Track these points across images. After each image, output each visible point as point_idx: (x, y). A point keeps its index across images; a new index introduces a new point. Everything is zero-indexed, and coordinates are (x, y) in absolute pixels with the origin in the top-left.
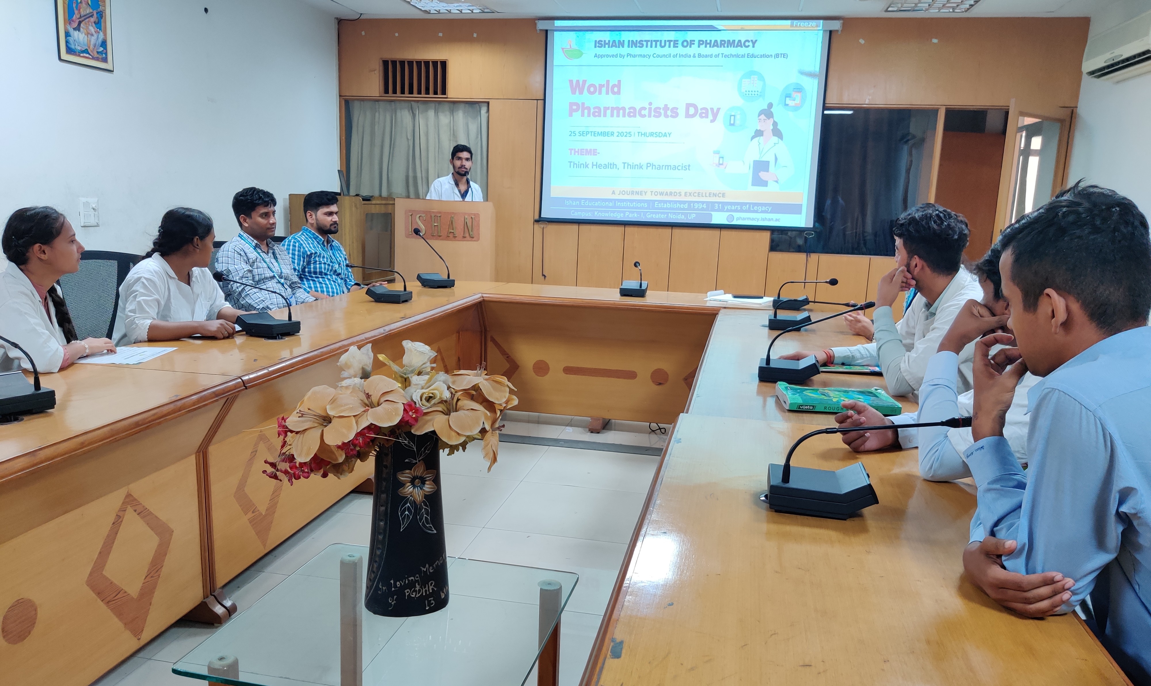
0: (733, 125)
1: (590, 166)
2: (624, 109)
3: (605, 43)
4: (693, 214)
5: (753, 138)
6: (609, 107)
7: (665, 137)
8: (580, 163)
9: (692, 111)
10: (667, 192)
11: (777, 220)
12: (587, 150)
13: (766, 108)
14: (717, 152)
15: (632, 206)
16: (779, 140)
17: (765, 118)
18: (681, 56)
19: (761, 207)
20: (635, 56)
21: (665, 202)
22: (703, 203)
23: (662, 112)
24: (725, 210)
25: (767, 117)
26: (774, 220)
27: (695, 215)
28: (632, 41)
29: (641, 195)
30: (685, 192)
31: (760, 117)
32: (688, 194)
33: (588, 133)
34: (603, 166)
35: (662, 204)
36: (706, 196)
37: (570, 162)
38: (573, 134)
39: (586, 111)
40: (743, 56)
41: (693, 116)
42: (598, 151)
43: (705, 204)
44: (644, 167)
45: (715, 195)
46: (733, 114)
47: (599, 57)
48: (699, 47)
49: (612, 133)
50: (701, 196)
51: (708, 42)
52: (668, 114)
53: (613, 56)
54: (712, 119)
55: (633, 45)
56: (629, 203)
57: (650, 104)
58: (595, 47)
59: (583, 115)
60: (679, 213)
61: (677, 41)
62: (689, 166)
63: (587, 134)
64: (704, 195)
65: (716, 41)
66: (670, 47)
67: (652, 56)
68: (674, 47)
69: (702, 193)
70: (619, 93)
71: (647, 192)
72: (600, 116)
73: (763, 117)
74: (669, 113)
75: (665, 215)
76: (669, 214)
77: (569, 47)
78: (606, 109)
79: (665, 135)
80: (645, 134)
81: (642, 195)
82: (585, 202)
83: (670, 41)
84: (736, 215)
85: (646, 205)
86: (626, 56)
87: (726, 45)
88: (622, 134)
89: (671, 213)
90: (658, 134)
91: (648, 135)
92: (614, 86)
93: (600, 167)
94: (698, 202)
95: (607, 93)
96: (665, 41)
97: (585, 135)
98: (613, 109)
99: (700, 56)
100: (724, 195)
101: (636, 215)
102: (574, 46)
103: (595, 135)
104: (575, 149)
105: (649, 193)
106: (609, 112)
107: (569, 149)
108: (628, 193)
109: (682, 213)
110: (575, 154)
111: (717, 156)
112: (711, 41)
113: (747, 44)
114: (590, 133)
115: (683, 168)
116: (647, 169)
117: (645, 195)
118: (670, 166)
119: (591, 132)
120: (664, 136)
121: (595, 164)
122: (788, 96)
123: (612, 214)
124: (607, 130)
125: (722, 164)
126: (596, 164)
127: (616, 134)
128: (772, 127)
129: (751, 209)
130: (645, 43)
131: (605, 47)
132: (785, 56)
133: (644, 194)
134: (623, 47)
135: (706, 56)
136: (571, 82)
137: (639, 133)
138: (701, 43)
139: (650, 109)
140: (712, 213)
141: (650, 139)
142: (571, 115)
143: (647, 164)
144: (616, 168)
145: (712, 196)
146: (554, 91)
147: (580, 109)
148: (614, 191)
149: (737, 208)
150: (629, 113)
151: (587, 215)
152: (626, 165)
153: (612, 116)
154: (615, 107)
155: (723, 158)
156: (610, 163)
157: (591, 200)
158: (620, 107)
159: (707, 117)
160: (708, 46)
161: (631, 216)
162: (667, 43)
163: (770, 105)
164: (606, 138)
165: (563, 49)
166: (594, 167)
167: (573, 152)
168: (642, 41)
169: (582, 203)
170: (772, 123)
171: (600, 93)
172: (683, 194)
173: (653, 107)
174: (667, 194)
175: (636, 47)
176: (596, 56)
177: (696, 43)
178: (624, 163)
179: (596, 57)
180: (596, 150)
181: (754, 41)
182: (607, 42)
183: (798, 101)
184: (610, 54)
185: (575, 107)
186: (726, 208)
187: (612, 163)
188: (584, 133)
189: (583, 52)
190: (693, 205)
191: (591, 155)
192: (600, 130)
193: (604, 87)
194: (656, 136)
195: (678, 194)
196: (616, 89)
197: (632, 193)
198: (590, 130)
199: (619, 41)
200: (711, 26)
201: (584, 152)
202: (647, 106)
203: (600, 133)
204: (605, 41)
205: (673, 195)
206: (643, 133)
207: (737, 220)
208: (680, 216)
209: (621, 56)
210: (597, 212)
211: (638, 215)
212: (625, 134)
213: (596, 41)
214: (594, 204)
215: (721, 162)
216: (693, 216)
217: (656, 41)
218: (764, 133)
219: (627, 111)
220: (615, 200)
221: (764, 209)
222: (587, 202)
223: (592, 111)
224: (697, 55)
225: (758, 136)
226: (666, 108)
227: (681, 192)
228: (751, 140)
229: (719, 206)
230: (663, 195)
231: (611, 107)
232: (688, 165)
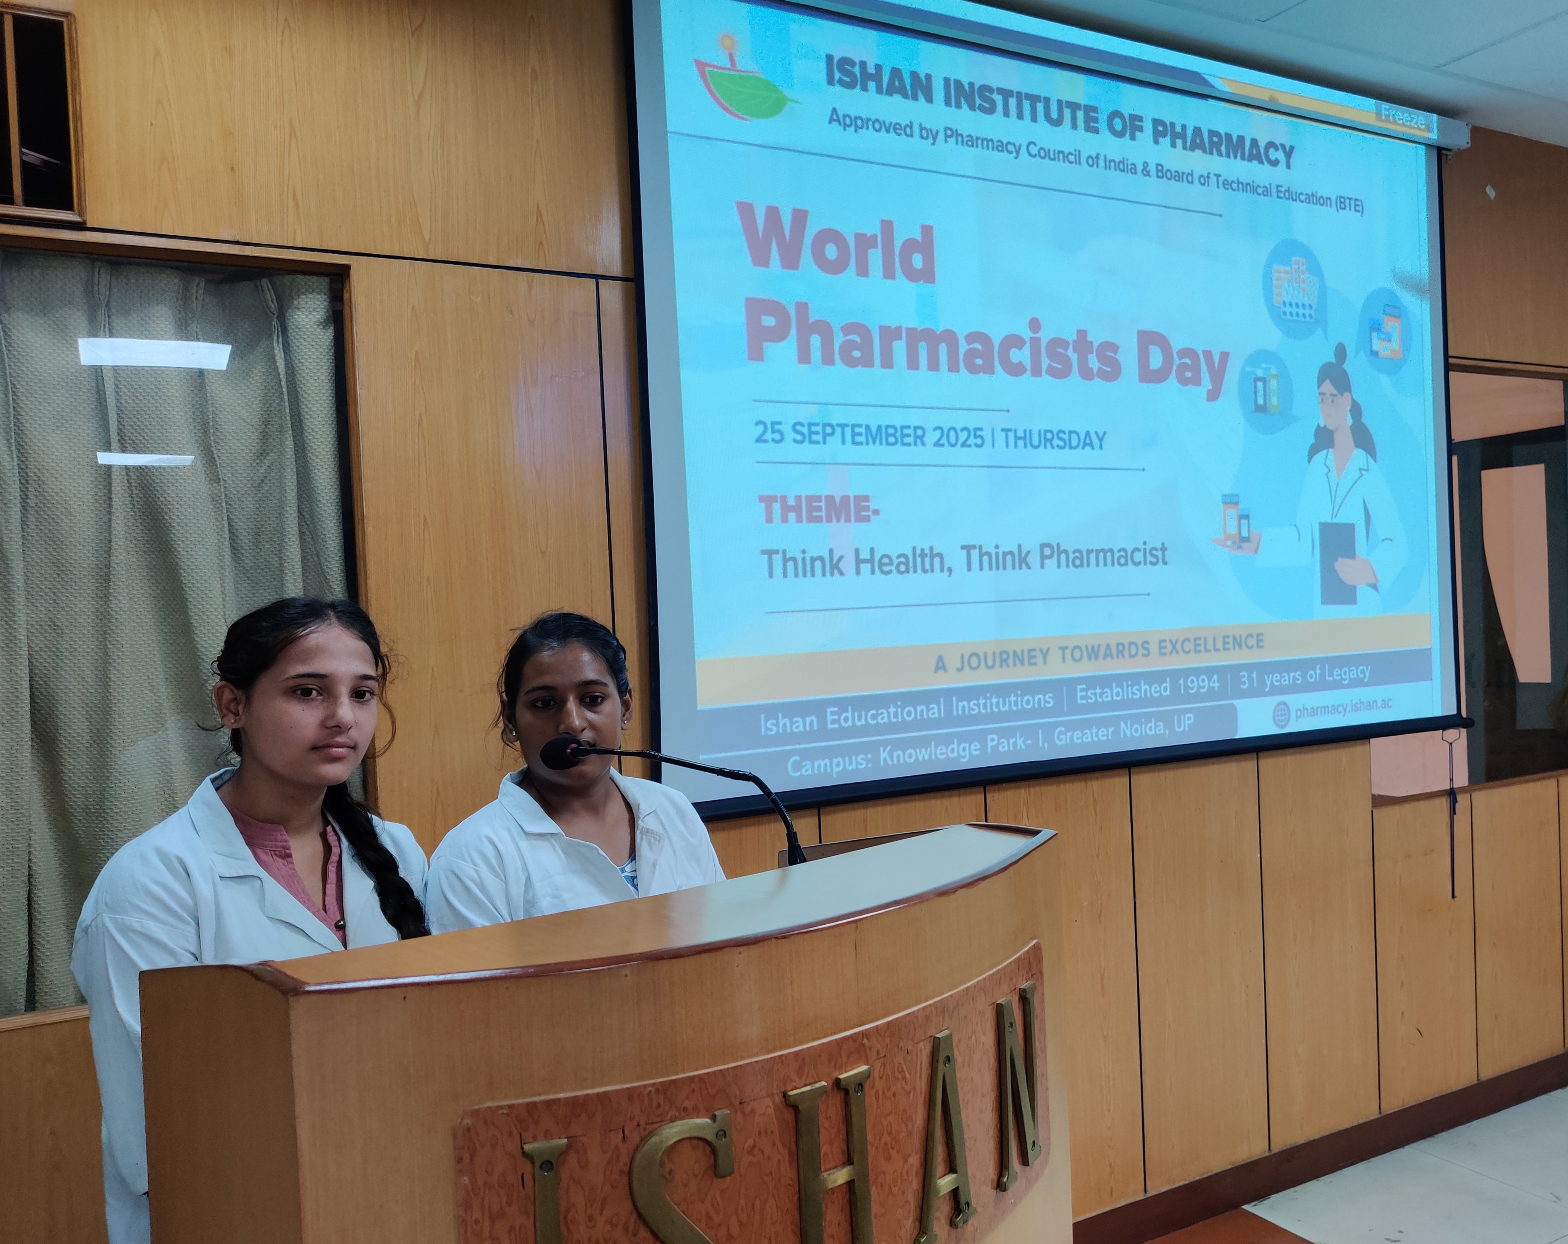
0: (1261, 409)
1: (848, 565)
2: (949, 337)
3: (866, 77)
4: (1187, 716)
5: (1313, 451)
6: (899, 328)
7: (1088, 448)
8: (808, 556)
9: (1156, 360)
10: (1108, 646)
11: (1386, 704)
12: (830, 499)
13: (1332, 359)
14: (1231, 501)
15: (1007, 708)
16: (1370, 459)
17: (1335, 392)
18: (1109, 164)
19: (1347, 669)
20: (972, 141)
21: (1105, 681)
22: (1209, 671)
23: (1073, 356)
24: (1267, 690)
25: (1337, 390)
26: (1380, 703)
27: (1191, 716)
28: (958, 83)
29: (1030, 664)
30: (1161, 642)
31: (1322, 389)
32: (1169, 647)
33: (828, 430)
34: (896, 561)
35: (1098, 691)
36: (1216, 650)
37: (770, 553)
38: (769, 436)
39: (815, 341)
40: (1267, 192)
41: (1158, 377)
42: (873, 505)
43: (1215, 677)
44: (1034, 559)
45: (1238, 643)
46: (1260, 373)
47: (845, 126)
48: (1156, 142)
49: (919, 432)
50: (1202, 648)
51: (1179, 129)
52: (1090, 365)
53: (897, 128)
54: (1210, 387)
55: (963, 101)
56: (994, 700)
57: (1035, 324)
58: (831, 81)
59: (804, 357)
60: (1148, 717)
61: (1095, 109)
62: (1164, 549)
63: (825, 435)
64: (1210, 646)
65: (1197, 131)
66: (1074, 126)
67: (1024, 149)
68: (1088, 129)
69: (1205, 639)
70: (927, 275)
71: (1048, 650)
72: (867, 362)
73: (1328, 387)
74: (1093, 362)
75: (1111, 730)
76: (1122, 724)
77: (729, 66)
78: (890, 334)
79: (1087, 443)
80: (1025, 438)
81: (1035, 664)
82: (839, 714)
83: (1074, 107)
84: (1295, 701)
85: (1048, 700)
86: (941, 137)
87: (1223, 149)
88: (952, 434)
89: (1124, 718)
90: (1066, 437)
91: (1036, 442)
92: (910, 246)
93: (886, 569)
94: (1197, 672)
95: (889, 274)
96: (1060, 102)
97: (819, 438)
98: (914, 336)
99: (1162, 172)
100: (1259, 639)
101: (1020, 742)
102: (745, 62)
103: (858, 439)
104: (784, 498)
105: (1055, 656)
106: (900, 348)
107: (762, 499)
108: (990, 662)
109: (1159, 716)
110: (785, 520)
111: (1232, 513)
112: (1184, 127)
113: (1273, 154)
114: (838, 430)
115: (1149, 558)
116: (1042, 566)
117: (1045, 662)
118: (1111, 551)
119: (843, 426)
120: (1085, 444)
121: (865, 555)
122: (1375, 327)
123: (941, 749)
124: (897, 419)
125: (1247, 540)
126: (868, 557)
127: (932, 437)
128: (1350, 421)
129: (1328, 678)
130: (998, 99)
131: (865, 88)
132: (1357, 205)
133: (1040, 659)
134: (929, 99)
135: (1178, 176)
136: (746, 210)
137: (1006, 431)
138: (1161, 129)
139: (1035, 343)
140: (1241, 704)
141: (1046, 456)
142: (756, 354)
143: (1043, 546)
144: (942, 570)
145: (1230, 646)
146: (679, 246)
147: (793, 332)
148: (940, 658)
149: (1295, 678)
150: (971, 355)
151: (853, 766)
152: (975, 554)
153: (913, 364)
154: (920, 327)
155: (1247, 517)
156: (918, 552)
157: (862, 704)
158: (939, 328)
159: (1196, 381)
160: (1179, 142)
161: (1004, 747)
162: (1067, 112)
163: (1341, 352)
164: (898, 453)
165: (701, 66)
166: (866, 568)
167: (777, 507)
168: (990, 89)
169: (830, 718)
170: (1349, 408)
171: (863, 271)
172: (1154, 647)
173: (1045, 336)
174: (1108, 654)
175: (972, 107)
176: (834, 117)
177: (1148, 126)
178: (968, 548)
179: (835, 124)
180: (866, 498)
181: (1288, 148)
182: (871, 70)
183: (1395, 345)
184: (890, 118)
185: (769, 321)
186: (1268, 683)
187: (927, 551)
188: (814, 429)
189: (787, 93)
190: (1186, 683)
191: (848, 520)
192: (875, 418)
193: (876, 246)
194: (1062, 444)
195: (1141, 651)
196: (917, 261)
197: (1002, 660)
198: (837, 416)
199: (914, 75)
200: (1196, 77)
201: (819, 509)
202: (1026, 334)
203: (874, 430)
204: (863, 64)
205: (1126, 653)
206: (1020, 434)
207: (1298, 717)
208: (1153, 725)
209: (924, 134)
210: (889, 748)
211: (1029, 742)
212: (963, 436)
213: (830, 58)
214: (874, 717)
215: (1245, 534)
216: (1187, 722)
217: (1034, 99)
218: (1337, 438)
219: (963, 347)
220: (948, 694)
221: (1355, 673)
222: (849, 715)
223: (839, 339)
224: (1152, 168)
225: (1323, 449)
226: (1082, 342)
227: (1147, 642)
228: (1309, 461)
229: (1251, 679)
230: (1097, 658)
231: (908, 329)
232: (1159, 546)
